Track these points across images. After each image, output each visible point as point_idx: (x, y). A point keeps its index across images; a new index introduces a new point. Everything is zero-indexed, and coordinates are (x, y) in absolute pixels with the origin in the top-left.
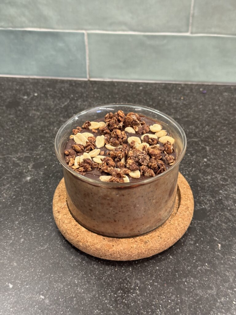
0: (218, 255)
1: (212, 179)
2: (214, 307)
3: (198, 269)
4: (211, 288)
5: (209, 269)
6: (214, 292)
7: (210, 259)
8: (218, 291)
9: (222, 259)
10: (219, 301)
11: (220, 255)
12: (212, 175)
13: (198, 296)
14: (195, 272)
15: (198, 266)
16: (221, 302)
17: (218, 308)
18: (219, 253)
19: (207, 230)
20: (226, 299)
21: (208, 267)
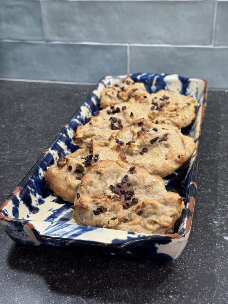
0: (221, 185)
1: (223, 144)
2: (212, 213)
3: (201, 192)
4: (211, 203)
5: (211, 192)
6: (213, 204)
7: (213, 187)
8: (216, 204)
9: (223, 187)
10: (216, 210)
11: (222, 185)
12: (224, 141)
13: (199, 206)
14: (199, 193)
15: (202, 190)
16: (218, 211)
17: (215, 213)
18: (221, 184)
19: (213, 171)
20: (223, 209)
21: (211, 191)
